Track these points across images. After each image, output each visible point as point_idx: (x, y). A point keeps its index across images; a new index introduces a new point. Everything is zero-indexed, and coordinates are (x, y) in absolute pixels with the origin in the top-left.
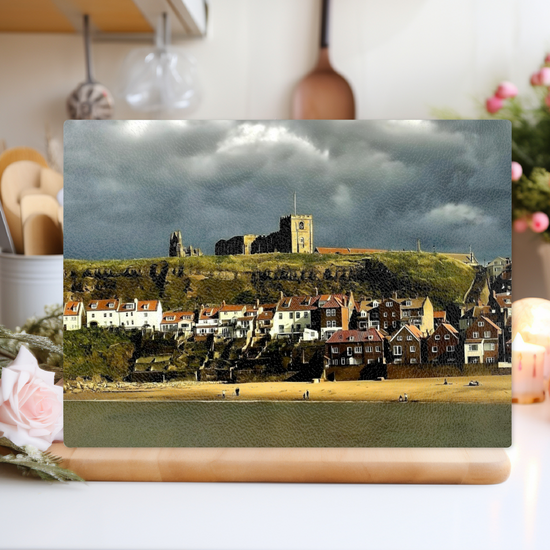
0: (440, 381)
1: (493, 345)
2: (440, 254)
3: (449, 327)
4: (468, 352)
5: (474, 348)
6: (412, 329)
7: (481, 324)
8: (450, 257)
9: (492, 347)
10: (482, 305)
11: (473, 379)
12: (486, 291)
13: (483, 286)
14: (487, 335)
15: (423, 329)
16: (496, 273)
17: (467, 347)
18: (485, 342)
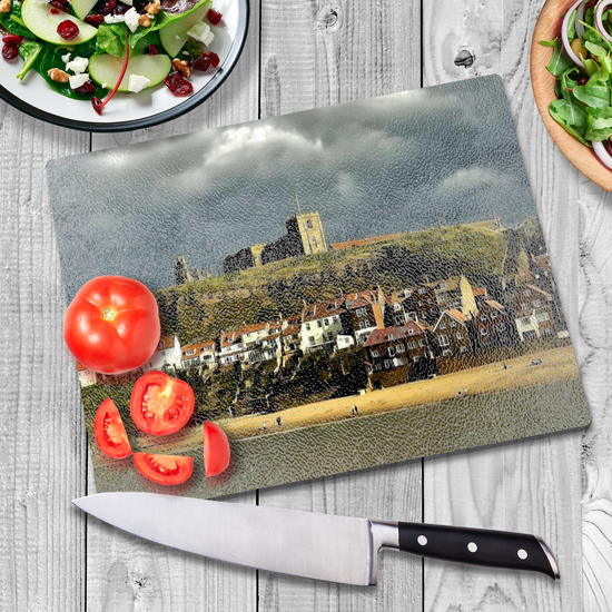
0: (499, 365)
1: (546, 314)
2: (463, 226)
3: (493, 303)
4: (521, 327)
5: (527, 321)
6: (453, 313)
7: (527, 293)
8: (476, 227)
9: (545, 317)
10: (523, 273)
11: (535, 357)
12: (523, 256)
13: (518, 251)
14: (537, 304)
15: (465, 312)
16: (529, 234)
17: (518, 322)
18: (536, 312)
